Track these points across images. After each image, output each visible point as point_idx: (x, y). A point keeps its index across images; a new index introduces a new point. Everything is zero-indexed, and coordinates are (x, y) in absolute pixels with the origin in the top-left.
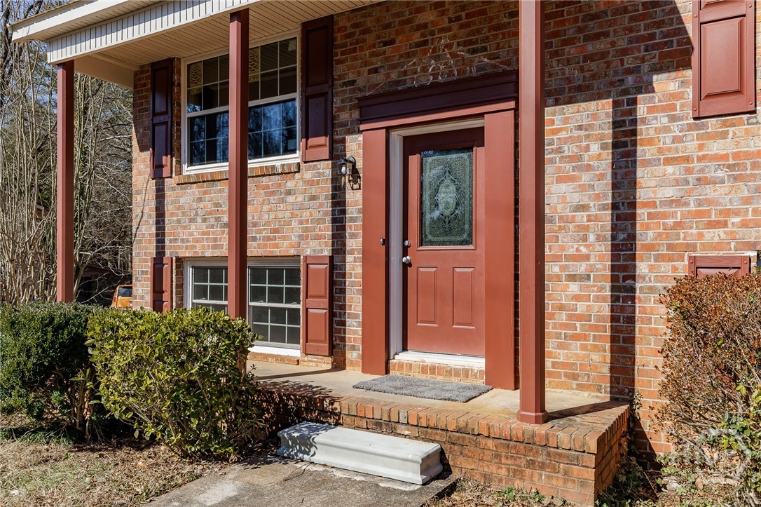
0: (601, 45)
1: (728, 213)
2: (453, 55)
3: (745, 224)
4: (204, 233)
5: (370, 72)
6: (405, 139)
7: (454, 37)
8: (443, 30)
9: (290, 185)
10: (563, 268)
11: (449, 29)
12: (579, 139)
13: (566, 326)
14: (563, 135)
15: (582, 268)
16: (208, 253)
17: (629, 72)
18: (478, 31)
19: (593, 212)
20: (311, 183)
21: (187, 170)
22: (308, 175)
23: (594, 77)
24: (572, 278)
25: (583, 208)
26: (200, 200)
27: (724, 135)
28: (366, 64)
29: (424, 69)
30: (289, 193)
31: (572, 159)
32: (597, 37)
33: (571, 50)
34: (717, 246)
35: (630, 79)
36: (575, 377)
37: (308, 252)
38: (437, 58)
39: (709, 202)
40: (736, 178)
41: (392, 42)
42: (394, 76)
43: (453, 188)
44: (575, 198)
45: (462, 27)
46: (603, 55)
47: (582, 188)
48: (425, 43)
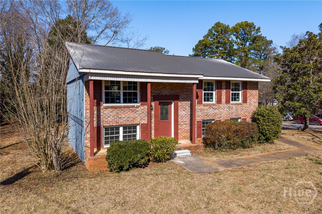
0: (188, 93)
1: (200, 116)
2: (169, 90)
3: (201, 117)
4: (113, 120)
5: (155, 90)
7: (169, 88)
8: (167, 86)
9: (137, 109)
10: (184, 123)
11: (168, 86)
12: (185, 105)
13: (184, 131)
14: (184, 105)
15: (186, 123)
16: (114, 124)
17: (191, 97)
18: (173, 87)
19: (187, 115)
20: (143, 109)
21: (105, 105)
22: (142, 108)
23: (187, 97)
24: (185, 124)
25: (186, 115)
26: (112, 112)
27: (200, 106)
28: (154, 89)
29: (164, 92)
30: (137, 111)
31: (185, 108)
32: (188, 92)
33: (185, 93)
34: (199, 119)
35: (191, 98)
36: (185, 138)
37: (142, 123)
38: (166, 90)
39: (198, 114)
40: (201, 112)
41: (159, 86)
42: (159, 92)
43: (165, 111)
44: (185, 113)
45: (170, 86)
46: (188, 94)
47: (186, 112)
48: (164, 87)
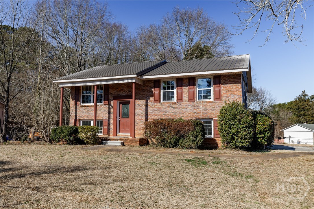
0: (144, 93)
1: (157, 114)
2: (127, 92)
3: (159, 116)
4: (85, 115)
5: (115, 92)
6: (120, 102)
7: (127, 89)
8: (125, 88)
9: (101, 108)
10: (140, 121)
11: (126, 88)
12: (142, 104)
13: (140, 128)
14: (140, 104)
15: (142, 121)
16: (86, 119)
17: (147, 97)
18: (130, 89)
19: (143, 114)
20: (105, 108)
21: (82, 104)
22: (105, 107)
23: (144, 97)
24: (141, 122)
25: (142, 113)
26: (84, 109)
27: (157, 105)
28: (114, 91)
29: (123, 93)
30: (101, 109)
31: (141, 107)
32: (144, 92)
33: (141, 93)
34: (156, 118)
35: (147, 98)
36: (141, 135)
37: (104, 119)
38: (124, 92)
39: (155, 113)
40: (158, 110)
41: (118, 88)
42: (118, 93)
43: (126, 110)
44: (141, 112)
45: (128, 88)
46: (145, 94)
47: (142, 111)
48: (123, 89)
